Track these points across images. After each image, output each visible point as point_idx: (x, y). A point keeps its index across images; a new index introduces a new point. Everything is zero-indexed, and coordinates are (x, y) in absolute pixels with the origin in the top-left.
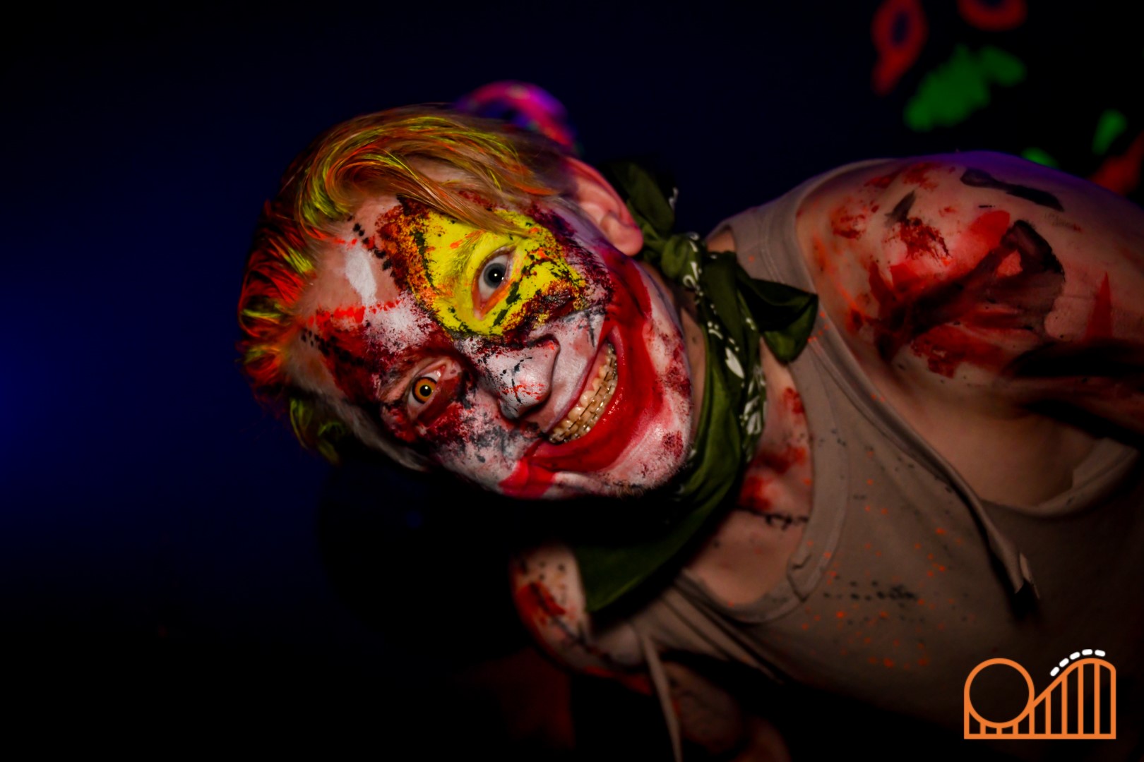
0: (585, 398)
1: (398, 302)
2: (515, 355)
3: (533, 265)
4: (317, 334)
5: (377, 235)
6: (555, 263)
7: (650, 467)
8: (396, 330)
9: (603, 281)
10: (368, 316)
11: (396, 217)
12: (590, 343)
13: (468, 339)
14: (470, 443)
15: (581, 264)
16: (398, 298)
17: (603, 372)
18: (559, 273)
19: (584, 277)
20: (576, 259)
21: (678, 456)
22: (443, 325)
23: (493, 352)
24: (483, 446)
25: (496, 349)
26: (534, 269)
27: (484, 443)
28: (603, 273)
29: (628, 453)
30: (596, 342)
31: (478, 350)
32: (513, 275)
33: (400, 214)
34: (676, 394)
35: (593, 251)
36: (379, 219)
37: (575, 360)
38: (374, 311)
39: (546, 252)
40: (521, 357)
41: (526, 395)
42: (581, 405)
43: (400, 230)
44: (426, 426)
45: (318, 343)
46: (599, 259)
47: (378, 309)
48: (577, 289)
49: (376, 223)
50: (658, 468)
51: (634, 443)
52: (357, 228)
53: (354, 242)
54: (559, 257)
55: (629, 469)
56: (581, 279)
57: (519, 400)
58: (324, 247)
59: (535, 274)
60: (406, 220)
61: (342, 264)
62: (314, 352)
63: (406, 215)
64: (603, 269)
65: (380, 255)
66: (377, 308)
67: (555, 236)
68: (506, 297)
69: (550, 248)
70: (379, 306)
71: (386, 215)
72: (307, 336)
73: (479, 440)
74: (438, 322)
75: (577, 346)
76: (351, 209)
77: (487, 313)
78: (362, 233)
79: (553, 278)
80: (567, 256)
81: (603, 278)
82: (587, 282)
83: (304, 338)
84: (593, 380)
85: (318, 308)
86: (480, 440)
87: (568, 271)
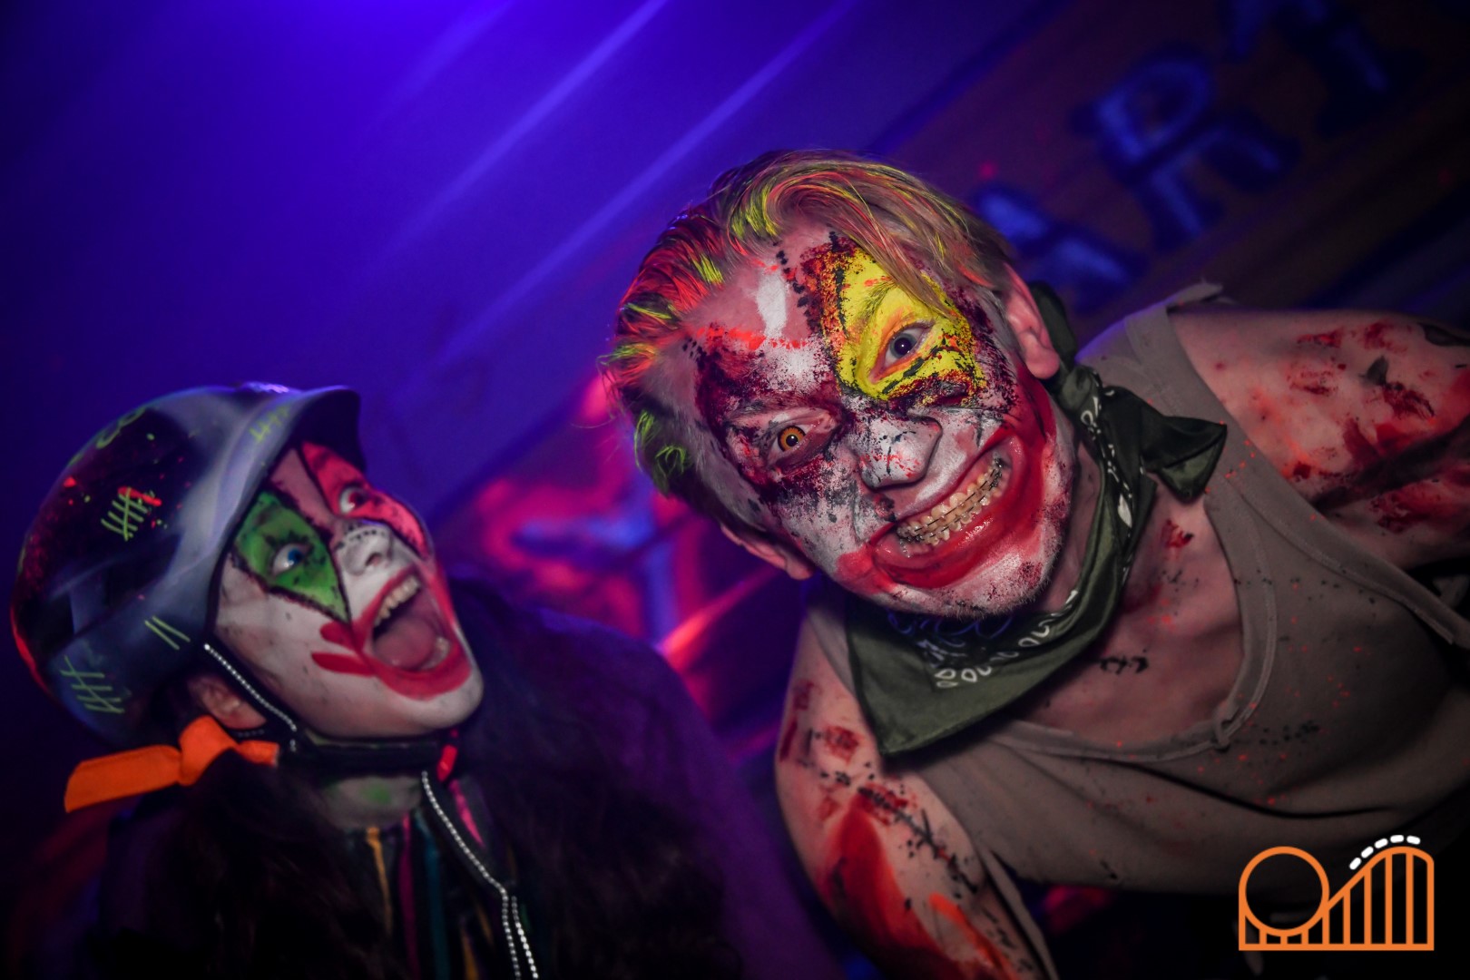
0: (955, 499)
1: (804, 344)
2: (899, 424)
3: (941, 349)
4: (702, 346)
5: (800, 267)
6: (963, 356)
7: (999, 591)
8: (789, 372)
9: (1006, 390)
10: (764, 346)
11: (824, 253)
12: (975, 441)
13: (858, 398)
14: (824, 498)
15: (990, 365)
16: (806, 340)
17: (981, 480)
18: (964, 366)
19: (987, 378)
20: (985, 359)
21: (1032, 588)
22: (838, 376)
23: (879, 416)
24: (837, 503)
25: (882, 413)
26: (941, 353)
27: (839, 500)
28: (1010, 383)
29: (982, 570)
30: (982, 442)
31: (865, 410)
32: (923, 351)
33: (828, 250)
34: (1052, 528)
35: (1007, 356)
36: (806, 253)
37: (955, 452)
38: (775, 344)
39: (958, 342)
40: (905, 428)
41: (899, 467)
42: (948, 504)
43: (824, 267)
44: (783, 473)
45: (699, 355)
46: (1012, 369)
47: (779, 345)
48: (975, 388)
49: (802, 256)
50: (1008, 594)
51: (990, 562)
52: (781, 255)
53: (774, 268)
54: (970, 352)
55: (976, 587)
56: (984, 379)
57: (888, 471)
58: (741, 262)
59: (940, 357)
60: (832, 257)
61: (756, 286)
62: (690, 364)
63: (833, 253)
64: (1012, 379)
65: (797, 289)
66: (778, 343)
67: (973, 329)
68: (906, 370)
69: (963, 339)
70: (782, 341)
71: (814, 249)
72: (690, 345)
73: (833, 497)
74: (835, 372)
75: (960, 440)
76: (780, 232)
77: (881, 379)
78: (784, 262)
79: (956, 368)
80: (979, 352)
81: (1008, 387)
82: (988, 384)
83: (685, 348)
84: (969, 484)
85: (714, 321)
86: (835, 498)
87: (974, 367)
